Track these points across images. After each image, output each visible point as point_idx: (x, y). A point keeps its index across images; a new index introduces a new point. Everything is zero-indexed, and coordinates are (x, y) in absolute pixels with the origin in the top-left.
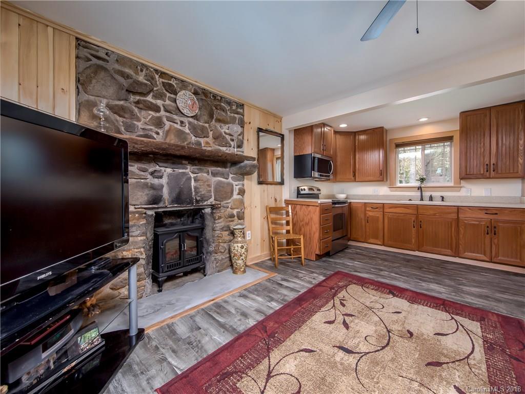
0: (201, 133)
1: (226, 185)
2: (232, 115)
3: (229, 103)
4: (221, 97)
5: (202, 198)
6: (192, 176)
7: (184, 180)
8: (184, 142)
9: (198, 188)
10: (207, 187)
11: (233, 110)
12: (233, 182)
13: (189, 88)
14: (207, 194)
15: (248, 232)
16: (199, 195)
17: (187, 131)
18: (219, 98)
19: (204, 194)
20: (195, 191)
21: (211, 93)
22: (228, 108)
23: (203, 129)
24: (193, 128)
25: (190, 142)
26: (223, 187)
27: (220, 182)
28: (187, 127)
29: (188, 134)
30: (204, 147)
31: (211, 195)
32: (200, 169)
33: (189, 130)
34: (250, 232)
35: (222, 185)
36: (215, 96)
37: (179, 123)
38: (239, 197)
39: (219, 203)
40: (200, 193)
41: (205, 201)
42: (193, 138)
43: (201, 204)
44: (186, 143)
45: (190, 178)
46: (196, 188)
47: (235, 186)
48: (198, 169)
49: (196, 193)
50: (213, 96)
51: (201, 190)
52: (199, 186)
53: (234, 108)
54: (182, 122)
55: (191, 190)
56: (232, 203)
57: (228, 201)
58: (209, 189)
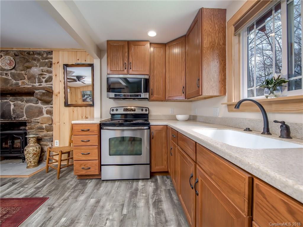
0: (18, 77)
1: (34, 108)
2: (44, 61)
3: (39, 54)
4: (33, 52)
5: (18, 116)
6: (12, 103)
7: (6, 106)
8: (7, 85)
9: (15, 110)
10: (20, 109)
11: (44, 57)
12: (43, 106)
13: (10, 54)
14: (21, 114)
15: (56, 141)
16: (15, 114)
17: (10, 78)
18: (32, 53)
19: (18, 114)
20: (13, 112)
21: (25, 52)
22: (40, 57)
23: (19, 75)
24: (13, 76)
25: (12, 84)
26: (31, 109)
27: (31, 106)
28: (9, 76)
29: (11, 80)
30: (21, 85)
31: (24, 114)
32: (16, 99)
33: (11, 77)
34: (58, 141)
35: (31, 108)
36: (29, 53)
37: (5, 75)
38: (49, 116)
39: (30, 119)
40: (16, 113)
41: (20, 118)
42: (14, 81)
43: (17, 119)
44: (8, 85)
45: (10, 105)
46: (13, 110)
47: (44, 108)
48: (14, 99)
49: (14, 113)
50: (27, 53)
51: (16, 111)
52: (16, 109)
53: (45, 56)
54: (6, 74)
55: (10, 111)
56: (41, 119)
57: (36, 119)
58: (22, 110)
